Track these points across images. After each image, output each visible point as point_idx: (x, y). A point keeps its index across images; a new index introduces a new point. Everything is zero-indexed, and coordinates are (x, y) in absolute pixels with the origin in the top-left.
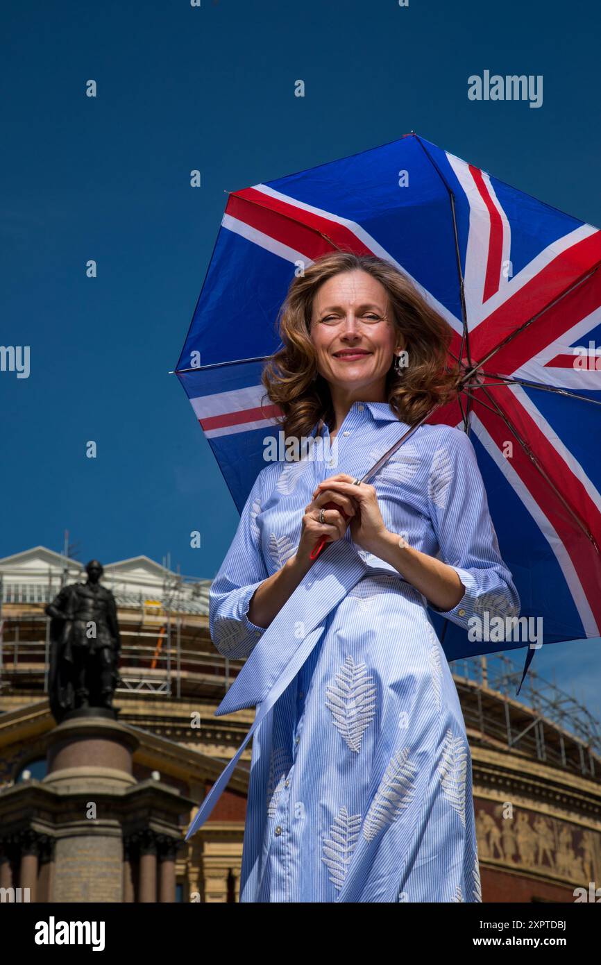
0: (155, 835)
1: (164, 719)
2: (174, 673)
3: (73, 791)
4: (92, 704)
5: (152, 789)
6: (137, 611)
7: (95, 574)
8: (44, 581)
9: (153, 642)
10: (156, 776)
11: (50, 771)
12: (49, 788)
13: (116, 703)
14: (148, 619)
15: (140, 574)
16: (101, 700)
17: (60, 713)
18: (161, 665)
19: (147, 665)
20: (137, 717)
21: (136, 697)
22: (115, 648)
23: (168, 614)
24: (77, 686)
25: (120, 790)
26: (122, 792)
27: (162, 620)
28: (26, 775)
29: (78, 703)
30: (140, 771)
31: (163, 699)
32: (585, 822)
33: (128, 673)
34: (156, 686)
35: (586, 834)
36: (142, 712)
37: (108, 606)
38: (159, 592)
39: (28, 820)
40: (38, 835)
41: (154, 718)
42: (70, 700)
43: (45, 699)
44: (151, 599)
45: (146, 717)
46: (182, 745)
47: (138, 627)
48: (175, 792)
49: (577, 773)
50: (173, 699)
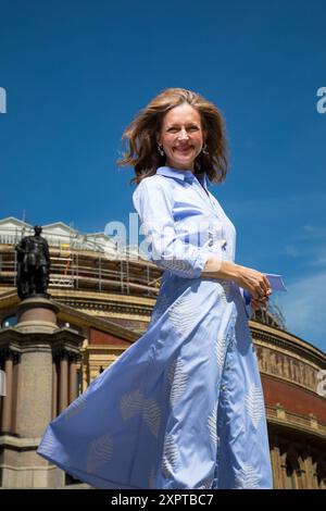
0: (68, 352)
1: (71, 298)
2: (75, 277)
3: (29, 332)
4: (37, 292)
5: (65, 331)
6: (58, 248)
7: (38, 231)
8: (14, 233)
9: (65, 262)
10: (68, 325)
11: (18, 322)
12: (17, 330)
13: (49, 291)
14: (63, 252)
15: (59, 230)
16: (41, 290)
17: (22, 296)
18: (69, 273)
19: (63, 273)
20: (58, 297)
21: (57, 288)
22: (48, 266)
23: (72, 250)
24: (30, 284)
25: (51, 331)
26: (52, 332)
27: (70, 252)
28: (7, 324)
29: (31, 291)
30: (60, 323)
31: (69, 289)
32: (264, 344)
33: (54, 277)
34: (67, 283)
35: (264, 350)
36: (60, 295)
37: (45, 246)
38: (68, 239)
39: (8, 344)
40: (13, 351)
41: (66, 298)
42: (27, 290)
43: (15, 289)
44: (64, 242)
45: (62, 297)
46: (79, 310)
47: (58, 255)
48: (77, 332)
49: (261, 322)
50: (75, 289)
